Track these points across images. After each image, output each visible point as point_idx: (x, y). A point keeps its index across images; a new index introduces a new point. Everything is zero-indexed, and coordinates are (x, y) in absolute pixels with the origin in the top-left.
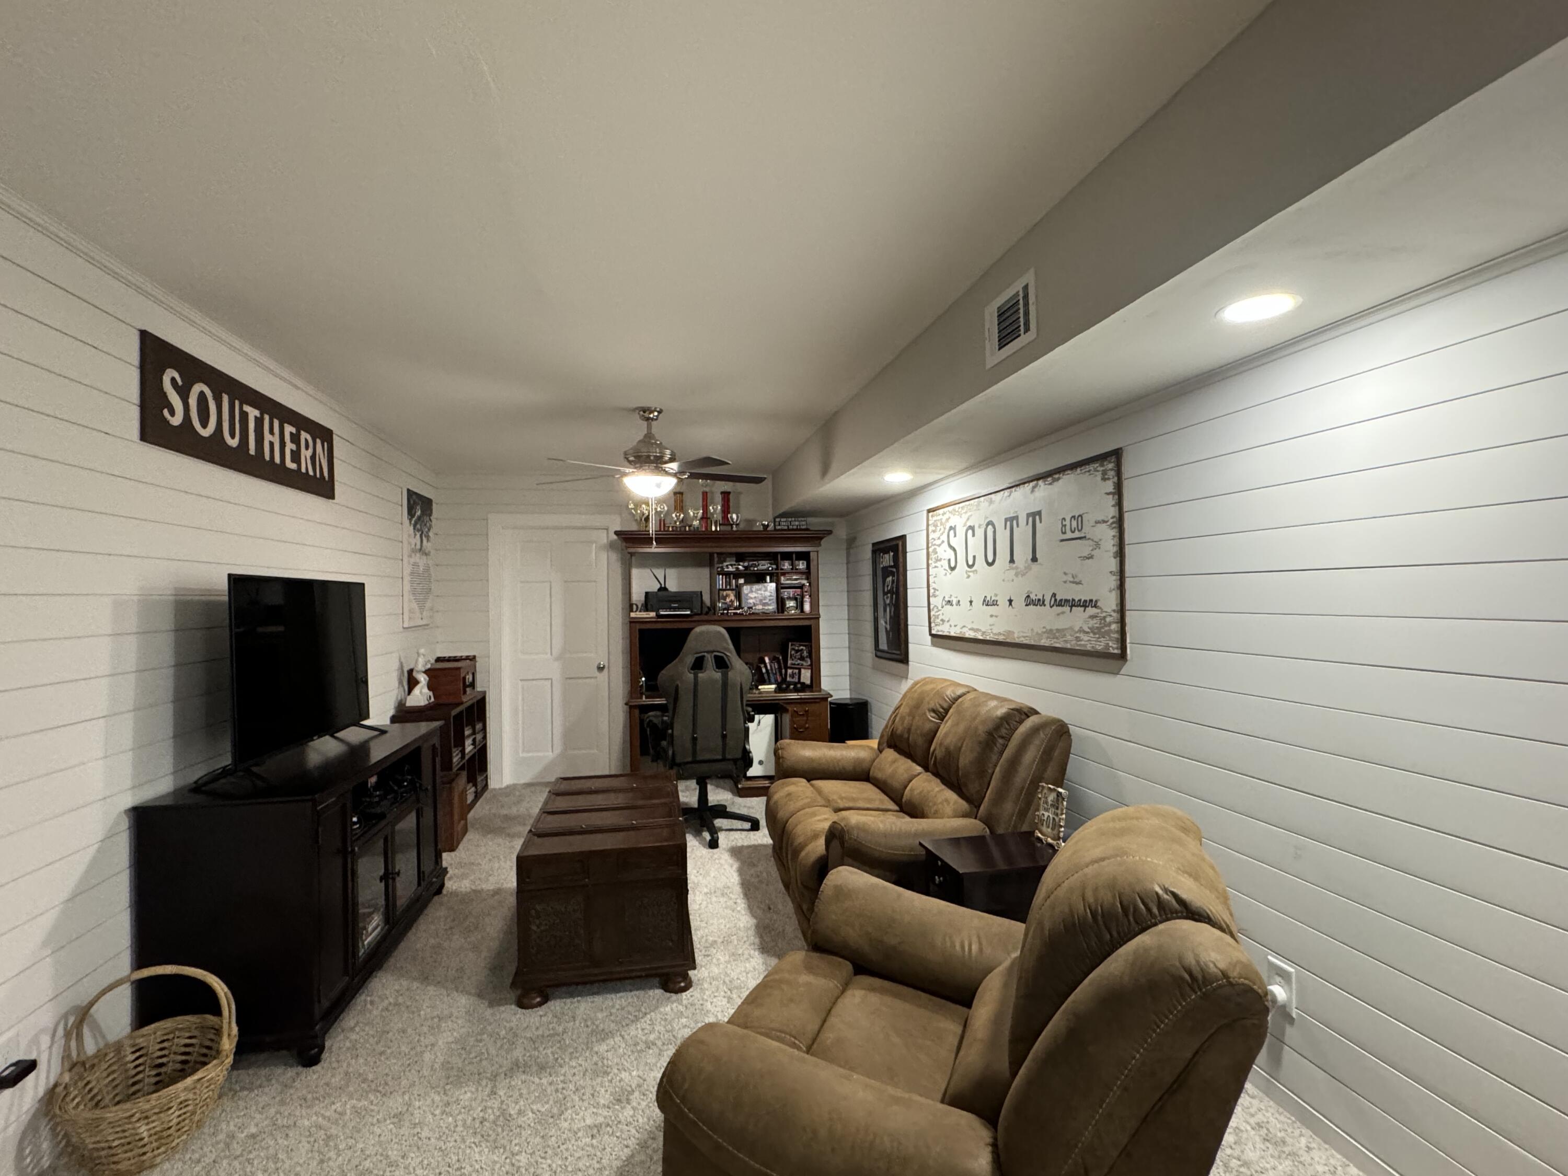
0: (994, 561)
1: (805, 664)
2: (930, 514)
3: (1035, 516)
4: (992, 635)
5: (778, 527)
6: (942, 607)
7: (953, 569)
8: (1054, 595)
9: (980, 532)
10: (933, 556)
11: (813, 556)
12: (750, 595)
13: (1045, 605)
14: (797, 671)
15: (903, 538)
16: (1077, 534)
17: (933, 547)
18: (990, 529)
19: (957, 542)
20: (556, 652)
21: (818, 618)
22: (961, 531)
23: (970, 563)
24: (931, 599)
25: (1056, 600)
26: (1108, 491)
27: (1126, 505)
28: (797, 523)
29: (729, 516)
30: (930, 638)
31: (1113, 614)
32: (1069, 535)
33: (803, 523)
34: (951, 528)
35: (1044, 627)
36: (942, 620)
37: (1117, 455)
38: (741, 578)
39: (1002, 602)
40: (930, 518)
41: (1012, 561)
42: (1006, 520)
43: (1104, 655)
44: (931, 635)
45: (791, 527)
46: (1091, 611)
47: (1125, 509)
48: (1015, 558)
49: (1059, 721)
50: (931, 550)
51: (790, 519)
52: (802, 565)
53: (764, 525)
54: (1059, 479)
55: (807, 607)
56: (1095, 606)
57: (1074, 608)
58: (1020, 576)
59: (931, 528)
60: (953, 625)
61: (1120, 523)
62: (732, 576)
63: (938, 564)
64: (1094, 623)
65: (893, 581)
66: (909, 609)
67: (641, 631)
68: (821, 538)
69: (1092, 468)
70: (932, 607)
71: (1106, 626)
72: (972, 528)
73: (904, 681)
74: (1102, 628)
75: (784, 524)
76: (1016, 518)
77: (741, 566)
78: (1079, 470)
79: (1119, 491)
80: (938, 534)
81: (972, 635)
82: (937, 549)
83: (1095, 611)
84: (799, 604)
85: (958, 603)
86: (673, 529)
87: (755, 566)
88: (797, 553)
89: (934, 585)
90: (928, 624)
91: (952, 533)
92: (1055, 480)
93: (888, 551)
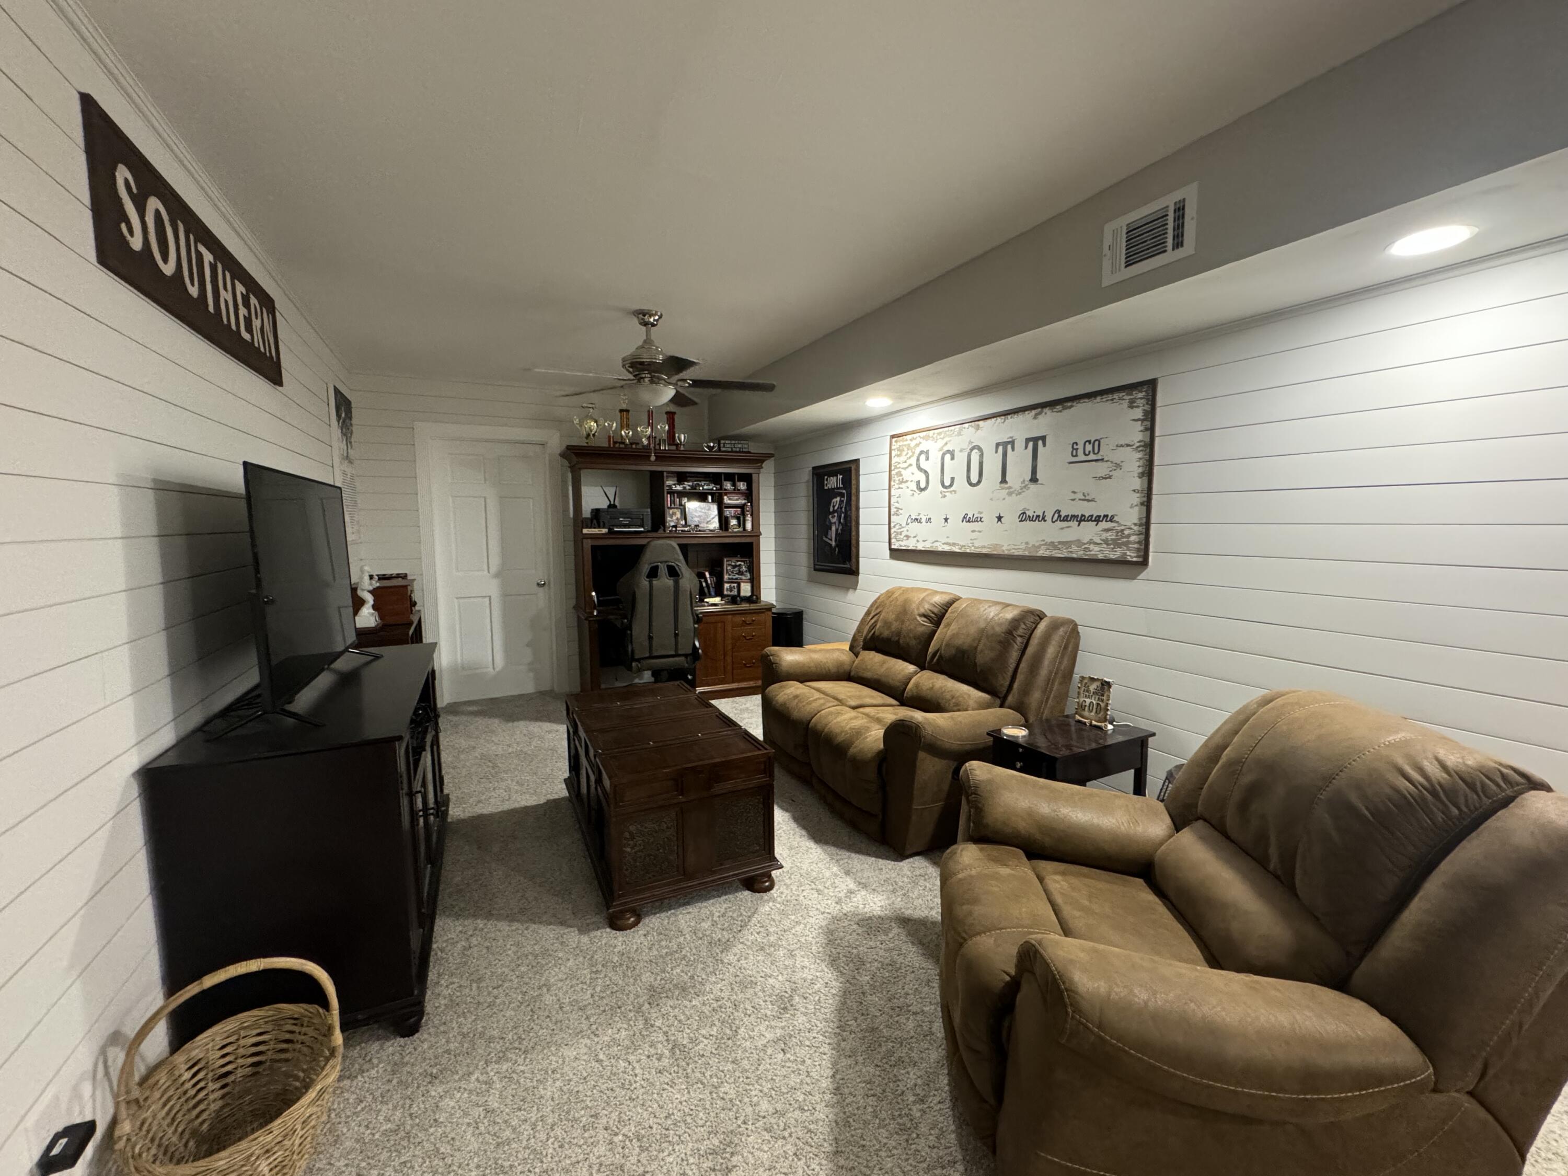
0: (979, 482)
1: (743, 577)
2: (894, 440)
3: (1036, 442)
4: (973, 548)
5: (723, 449)
6: (907, 524)
7: (922, 490)
8: (1059, 512)
9: (961, 458)
10: (896, 479)
11: (754, 477)
12: (694, 513)
13: (1045, 521)
14: (735, 585)
15: (857, 461)
16: (1092, 457)
17: (896, 471)
18: (975, 455)
19: (932, 466)
20: (494, 569)
21: (759, 536)
22: (935, 456)
23: (947, 483)
24: (892, 517)
25: (1060, 516)
26: (1136, 418)
27: (1158, 432)
28: (740, 446)
29: (677, 435)
30: (888, 552)
31: (1133, 526)
32: (1081, 457)
33: (746, 446)
34: (922, 452)
35: (1027, 543)
36: (908, 537)
37: (1153, 384)
38: (684, 497)
39: (990, 519)
40: (894, 443)
41: (1004, 480)
42: (998, 445)
43: (1122, 562)
44: (891, 549)
45: (734, 449)
46: (1104, 525)
48: (1007, 479)
49: (1073, 621)
50: (893, 472)
51: (733, 442)
52: (742, 486)
53: (708, 447)
54: (1071, 407)
55: (749, 526)
56: (1111, 521)
57: (1082, 523)
58: (1014, 495)
59: (894, 453)
60: (921, 540)
61: (1149, 447)
62: (676, 495)
63: (903, 485)
64: (1110, 536)
65: (841, 501)
66: (861, 527)
67: (593, 547)
68: (762, 461)
69: (1117, 397)
70: (892, 525)
71: (1123, 538)
72: (952, 454)
73: (851, 591)
74: (1119, 539)
75: (727, 445)
76: (1012, 443)
77: (687, 485)
78: (1098, 399)
79: (1150, 417)
80: (903, 458)
81: (947, 548)
82: (903, 472)
83: (1110, 525)
84: (741, 522)
85: (929, 520)
86: (622, 446)
87: (700, 486)
88: (739, 474)
89: (897, 505)
90: (887, 540)
91: (923, 457)
92: (1065, 408)
93: (834, 474)
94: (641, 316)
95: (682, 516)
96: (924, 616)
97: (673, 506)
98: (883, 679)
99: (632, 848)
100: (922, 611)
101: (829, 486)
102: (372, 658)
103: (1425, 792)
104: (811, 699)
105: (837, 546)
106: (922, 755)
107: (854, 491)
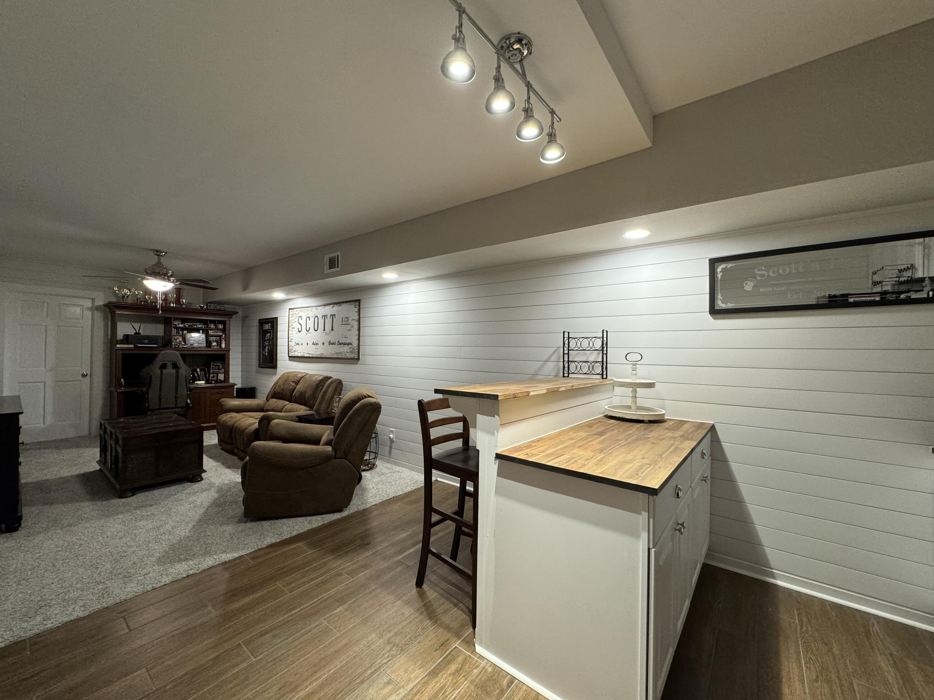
0: (317, 330)
1: (220, 371)
3: (333, 316)
4: (315, 355)
5: (209, 308)
6: (295, 346)
8: (339, 341)
9: (312, 319)
10: (291, 326)
11: (227, 322)
12: (191, 338)
13: (335, 345)
14: (216, 375)
15: (276, 318)
16: (346, 323)
18: (316, 319)
19: (303, 322)
20: (49, 367)
21: (229, 351)
22: (304, 318)
23: (308, 330)
24: (290, 343)
26: (356, 311)
28: (219, 307)
29: (181, 300)
30: (288, 358)
31: (356, 347)
32: (344, 323)
33: (223, 307)
35: (331, 353)
36: (295, 351)
37: (359, 301)
38: (185, 330)
39: (320, 344)
40: (290, 312)
41: (324, 330)
42: (323, 316)
43: (353, 359)
44: (289, 356)
45: (216, 309)
46: (350, 346)
47: (361, 317)
48: (326, 329)
50: (290, 324)
51: (215, 305)
52: (221, 326)
53: (200, 306)
54: (341, 305)
55: (223, 346)
56: (351, 345)
57: (345, 345)
58: (327, 335)
59: (290, 316)
60: (299, 352)
61: (359, 321)
62: (180, 329)
63: (293, 330)
64: (351, 350)
66: (278, 347)
68: (232, 315)
69: (352, 303)
70: (289, 346)
72: (309, 317)
73: (273, 374)
75: (212, 307)
76: (326, 316)
77: (187, 325)
78: (348, 304)
79: (359, 311)
80: (293, 318)
81: (307, 355)
82: (293, 324)
83: (351, 346)
84: (219, 344)
85: (302, 344)
86: (146, 303)
87: (195, 325)
88: (218, 321)
89: (291, 338)
90: (287, 352)
91: (300, 318)
92: (340, 305)
93: (267, 323)
94: (155, 252)
95: (183, 340)
96: (293, 382)
97: (177, 335)
100: (293, 380)
101: (265, 328)
105: (268, 355)
107: (275, 331)
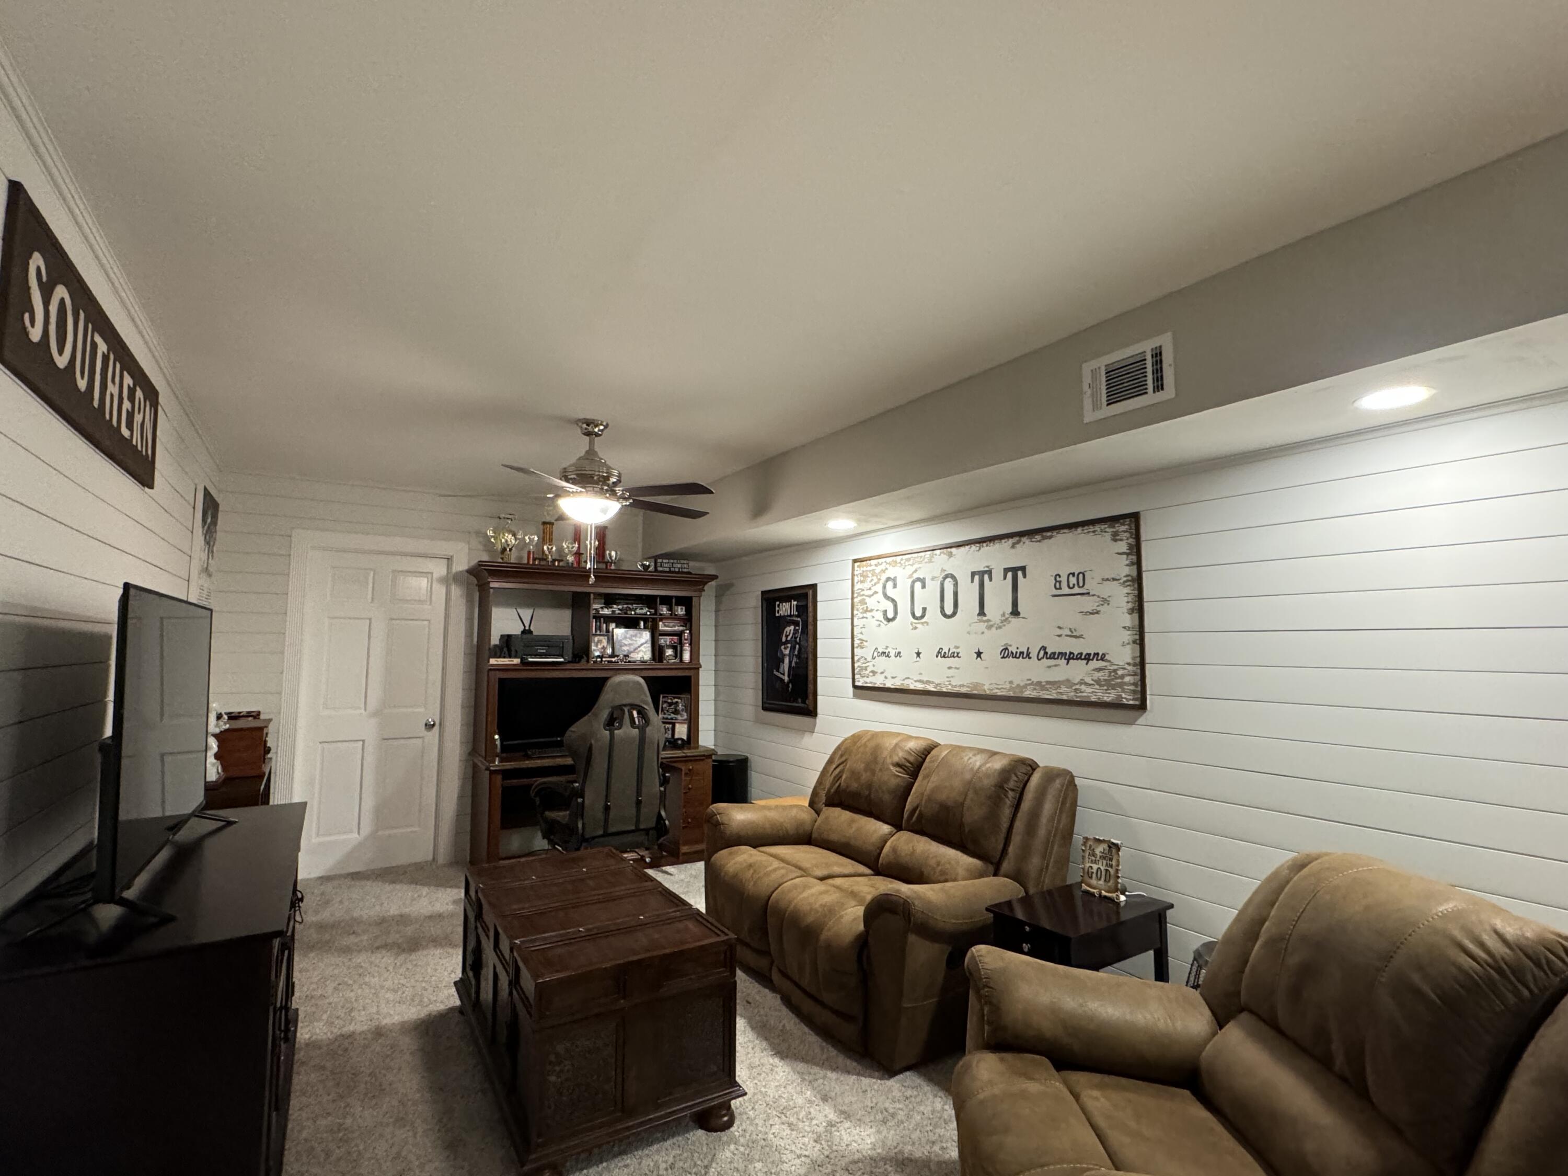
0: (954, 614)
1: (679, 717)
2: (856, 564)
3: (1015, 572)
4: (950, 687)
5: (660, 569)
6: (874, 658)
7: (889, 620)
8: (1044, 648)
9: (933, 587)
10: (859, 607)
11: (694, 600)
12: (624, 641)
13: (1030, 658)
14: (669, 726)
15: (814, 587)
16: (1076, 590)
17: (860, 598)
18: (949, 584)
19: (901, 594)
20: (372, 706)
21: (698, 669)
22: (904, 584)
23: (918, 613)
24: (856, 650)
25: (1046, 653)
26: (1121, 551)
27: (1145, 566)
28: (679, 566)
29: (608, 552)
30: (851, 689)
31: (1127, 666)
32: (1066, 590)
33: (686, 566)
34: (888, 579)
35: (1011, 682)
36: (874, 673)
37: (1135, 517)
38: (612, 622)
39: (967, 653)
40: (856, 568)
41: (982, 613)
42: (973, 574)
43: (1117, 706)
44: (855, 687)
45: (673, 569)
46: (1095, 664)
47: (1144, 568)
48: (986, 611)
49: (1069, 773)
50: (855, 600)
51: (672, 561)
52: (680, 611)
53: (643, 565)
54: (1051, 537)
55: (687, 657)
56: (1102, 659)
57: (1071, 661)
58: (994, 629)
59: (856, 579)
60: (889, 677)
61: (1137, 581)
62: (602, 620)
63: (868, 615)
64: (1102, 676)
65: (796, 631)
66: (819, 660)
67: (501, 681)
68: (706, 583)
69: (1099, 529)
70: (856, 658)
71: (1116, 678)
72: (923, 582)
73: (807, 735)
74: (1112, 680)
75: (666, 565)
76: (989, 572)
77: (616, 609)
78: (1079, 530)
79: (1136, 550)
80: (867, 585)
81: (920, 686)
82: (867, 600)
83: (1101, 664)
84: (678, 649)
85: (898, 654)
86: (543, 563)
87: (631, 610)
88: (677, 598)
89: (860, 636)
90: (850, 676)
91: (890, 585)
92: (1044, 538)
93: (788, 599)
94: (585, 426)
95: (608, 642)
96: (898, 765)
97: (598, 633)
98: (852, 842)
99: (558, 1077)
100: (896, 759)
101: (782, 613)
102: (223, 823)
103: (1492, 972)
104: (770, 868)
105: (790, 681)
106: (912, 938)
107: (810, 619)
